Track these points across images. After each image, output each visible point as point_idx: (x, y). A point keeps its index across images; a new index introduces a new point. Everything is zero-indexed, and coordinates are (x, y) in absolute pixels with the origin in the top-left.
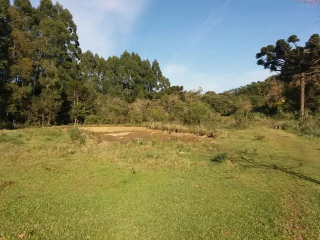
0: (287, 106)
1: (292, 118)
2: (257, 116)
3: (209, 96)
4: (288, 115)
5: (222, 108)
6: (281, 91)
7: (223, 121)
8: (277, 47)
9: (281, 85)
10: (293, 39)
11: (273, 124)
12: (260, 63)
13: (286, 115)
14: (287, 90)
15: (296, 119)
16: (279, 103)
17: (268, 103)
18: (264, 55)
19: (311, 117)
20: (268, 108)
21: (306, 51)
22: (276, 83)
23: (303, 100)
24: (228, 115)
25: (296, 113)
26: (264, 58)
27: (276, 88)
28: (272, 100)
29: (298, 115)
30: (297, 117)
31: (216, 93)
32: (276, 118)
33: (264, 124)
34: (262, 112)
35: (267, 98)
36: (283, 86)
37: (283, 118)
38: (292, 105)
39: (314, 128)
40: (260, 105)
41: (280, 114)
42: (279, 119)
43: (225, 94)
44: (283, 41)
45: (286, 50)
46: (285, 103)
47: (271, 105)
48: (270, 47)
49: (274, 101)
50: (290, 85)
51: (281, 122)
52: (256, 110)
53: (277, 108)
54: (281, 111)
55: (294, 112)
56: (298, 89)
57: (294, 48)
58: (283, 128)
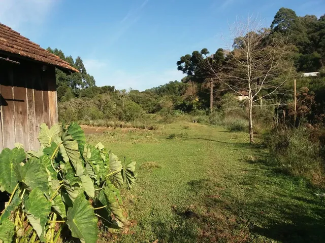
0: (200, 104)
1: (204, 114)
2: (178, 113)
3: (134, 94)
4: (201, 111)
5: (146, 105)
6: (195, 92)
7: (151, 118)
8: (192, 57)
9: (195, 86)
10: (205, 51)
11: (191, 119)
12: (180, 68)
13: (200, 111)
14: (200, 90)
15: (207, 114)
16: (194, 101)
17: (185, 102)
18: (183, 62)
19: (217, 113)
20: (186, 106)
21: (214, 61)
22: (191, 85)
23: (212, 99)
24: (153, 112)
25: (207, 110)
26: (183, 65)
27: (191, 88)
28: (188, 99)
29: (208, 112)
30: (208, 113)
31: (140, 91)
32: (192, 114)
33: (183, 119)
34: (181, 109)
35: (184, 97)
36: (196, 87)
37: (198, 114)
38: (204, 103)
39: (218, 121)
40: (179, 103)
41: (195, 111)
42: (194, 115)
43: (147, 92)
44: (197, 52)
45: (199, 59)
46: (199, 102)
47: (188, 103)
48: (187, 56)
49: (190, 100)
50: (202, 86)
51: (197, 117)
52: (177, 107)
53: (192, 106)
54: (196, 108)
55: (205, 109)
56: (208, 90)
57: (205, 58)
58: (198, 122)
